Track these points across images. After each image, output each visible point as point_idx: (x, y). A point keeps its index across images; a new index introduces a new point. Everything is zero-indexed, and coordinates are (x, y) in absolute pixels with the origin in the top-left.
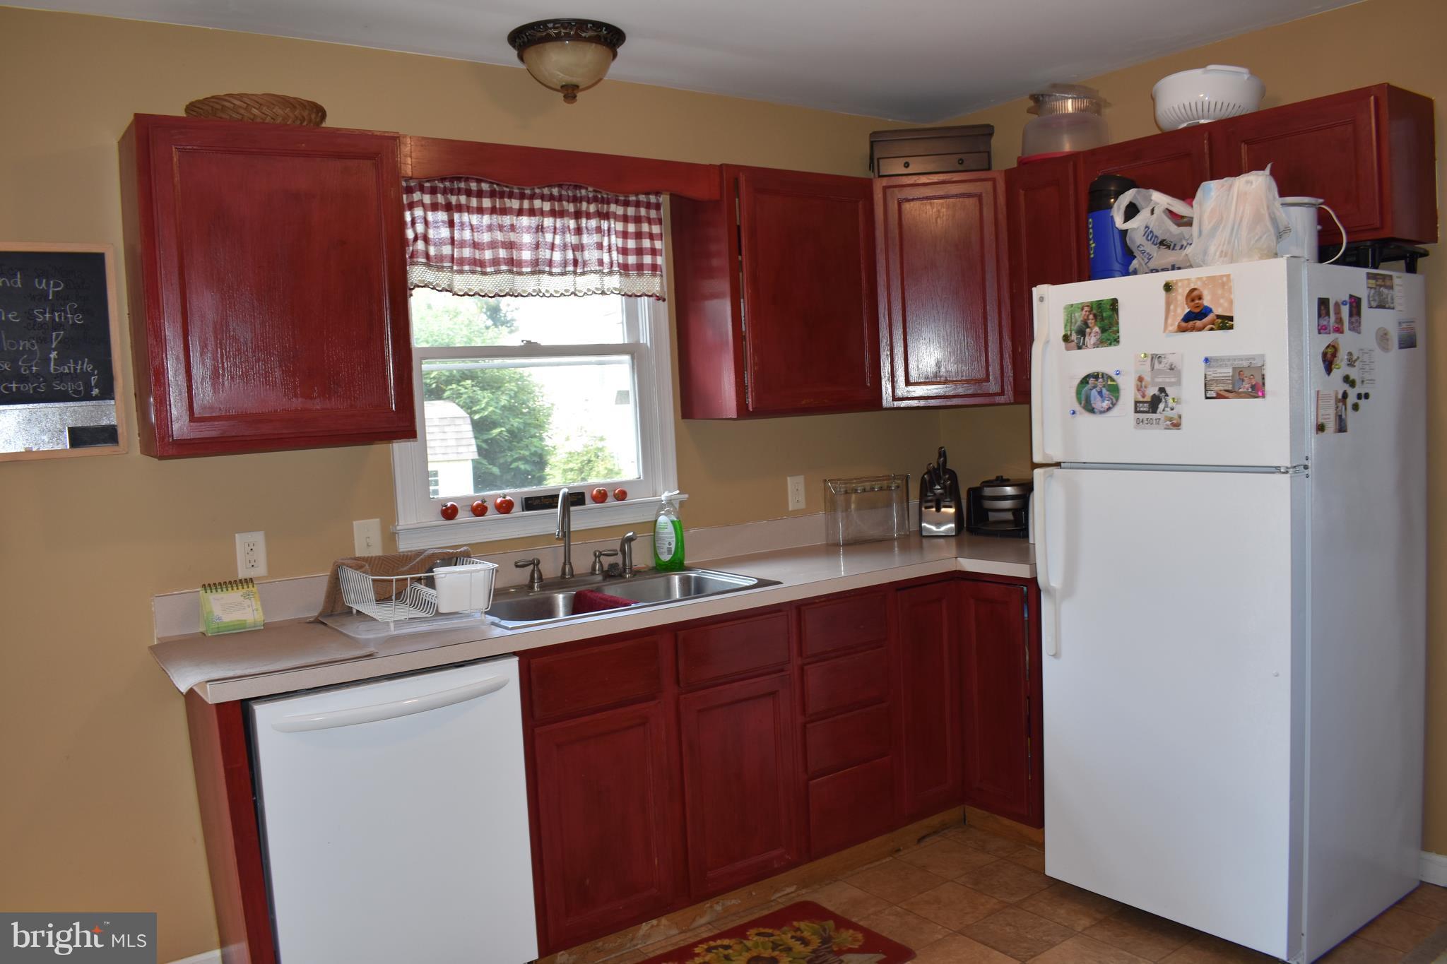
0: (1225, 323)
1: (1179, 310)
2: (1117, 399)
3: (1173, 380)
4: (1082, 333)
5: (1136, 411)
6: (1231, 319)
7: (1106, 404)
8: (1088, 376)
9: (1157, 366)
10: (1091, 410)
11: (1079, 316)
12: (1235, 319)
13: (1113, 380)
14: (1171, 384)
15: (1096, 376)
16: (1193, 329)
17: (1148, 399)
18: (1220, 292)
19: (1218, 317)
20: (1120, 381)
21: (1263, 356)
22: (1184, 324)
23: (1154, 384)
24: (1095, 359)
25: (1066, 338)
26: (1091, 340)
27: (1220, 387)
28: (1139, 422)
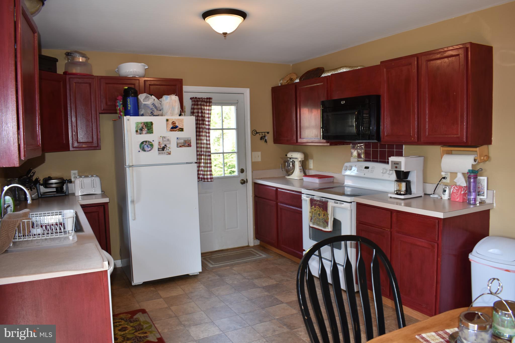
0: (182, 130)
1: (170, 126)
2: (153, 148)
3: (169, 143)
4: (141, 130)
5: (158, 151)
6: (183, 129)
7: (149, 149)
8: (144, 142)
9: (164, 139)
10: (145, 151)
11: (140, 126)
12: (184, 129)
13: (151, 143)
14: (168, 144)
15: (146, 142)
16: (174, 131)
17: (161, 147)
18: (180, 123)
19: (180, 128)
20: (153, 143)
21: (190, 138)
22: (171, 129)
23: (163, 144)
24: (145, 137)
25: (137, 131)
26: (144, 132)
27: (180, 145)
28: (159, 153)
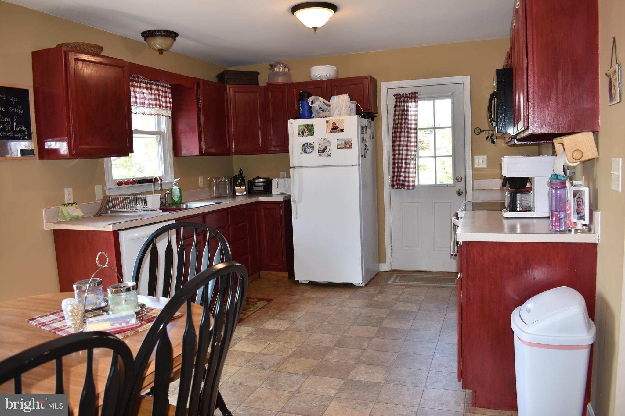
0: (342, 130)
1: (330, 127)
2: (313, 150)
3: (329, 144)
4: (303, 132)
5: (319, 152)
6: (343, 130)
7: (310, 151)
8: (305, 144)
9: (324, 141)
10: (306, 153)
11: (302, 128)
12: (344, 130)
13: (312, 144)
14: (328, 146)
15: (307, 144)
16: (334, 132)
17: (322, 149)
18: (341, 123)
19: (340, 129)
20: (314, 145)
21: (351, 139)
22: (331, 131)
23: (323, 146)
24: (307, 139)
25: (299, 134)
26: (306, 134)
27: (341, 146)
28: (319, 155)
